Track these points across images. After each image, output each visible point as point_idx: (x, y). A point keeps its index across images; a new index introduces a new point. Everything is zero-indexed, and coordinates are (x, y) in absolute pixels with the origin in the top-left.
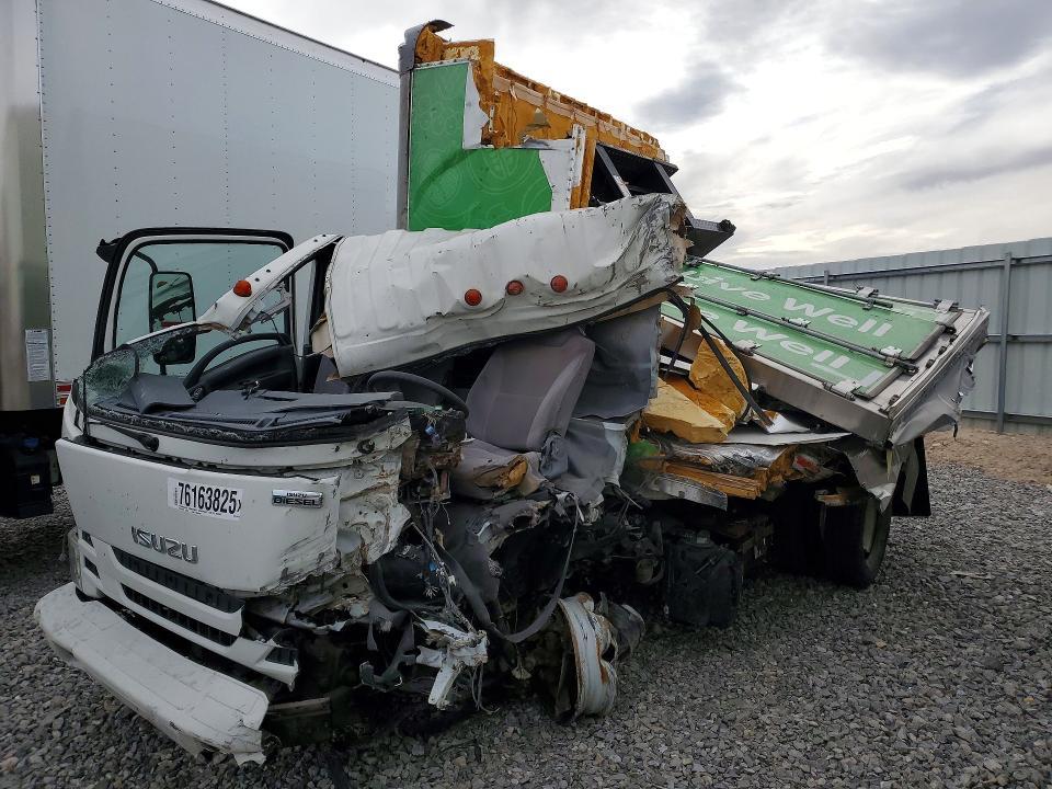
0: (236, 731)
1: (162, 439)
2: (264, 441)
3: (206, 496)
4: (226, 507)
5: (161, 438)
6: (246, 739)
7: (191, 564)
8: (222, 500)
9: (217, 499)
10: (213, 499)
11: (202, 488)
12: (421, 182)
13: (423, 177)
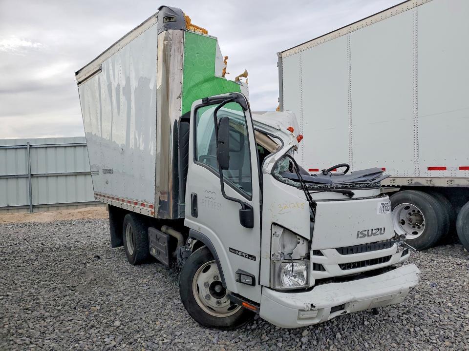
5: (353, 191)
12: (191, 85)
13: (192, 84)
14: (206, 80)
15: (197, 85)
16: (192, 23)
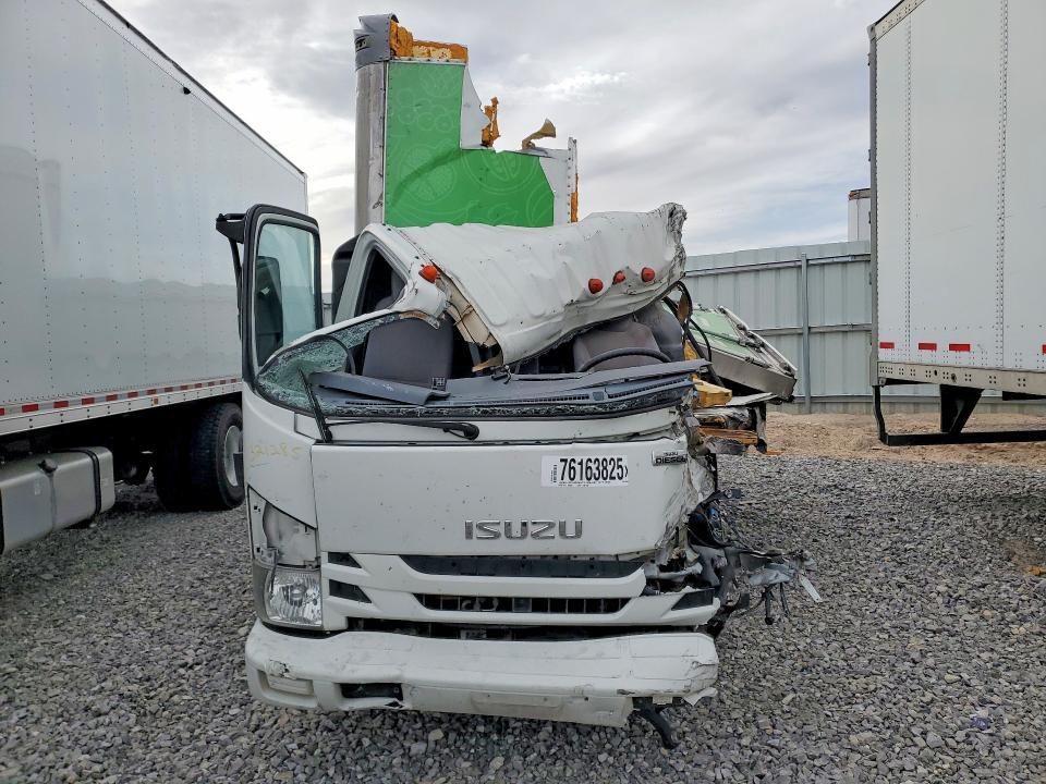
0: (693, 674)
1: (481, 425)
2: (624, 410)
3: (594, 466)
4: (614, 474)
5: (477, 424)
6: (704, 676)
7: (573, 541)
8: (610, 468)
9: (605, 468)
10: (601, 468)
11: (590, 460)
12: (403, 177)
13: (407, 172)
14: (439, 161)
15: (418, 174)
16: (416, 38)
